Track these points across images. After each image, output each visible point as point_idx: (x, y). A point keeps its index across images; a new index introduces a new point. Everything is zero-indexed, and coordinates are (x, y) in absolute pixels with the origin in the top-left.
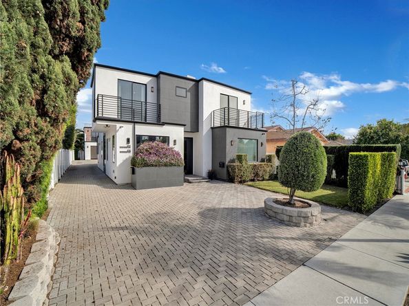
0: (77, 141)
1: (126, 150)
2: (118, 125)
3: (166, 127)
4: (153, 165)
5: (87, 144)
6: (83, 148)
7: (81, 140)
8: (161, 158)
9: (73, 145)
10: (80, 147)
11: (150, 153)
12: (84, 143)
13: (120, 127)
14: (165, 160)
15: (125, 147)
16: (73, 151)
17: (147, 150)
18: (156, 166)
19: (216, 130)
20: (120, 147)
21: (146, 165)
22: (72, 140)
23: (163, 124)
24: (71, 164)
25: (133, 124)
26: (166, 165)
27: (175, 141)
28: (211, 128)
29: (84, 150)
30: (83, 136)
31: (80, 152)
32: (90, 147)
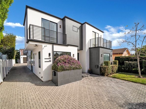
0: (16, 55)
1: (48, 60)
2: (44, 45)
3: (69, 47)
4: (67, 70)
5: (21, 56)
6: (19, 58)
7: (18, 54)
8: (71, 65)
9: (15, 57)
10: (18, 58)
11: (65, 62)
12: (20, 56)
13: (45, 46)
14: (73, 66)
15: (48, 59)
16: (15, 60)
17: (63, 61)
18: (69, 70)
19: (91, 49)
20: (45, 59)
21: (64, 70)
22: (13, 55)
23: (68, 45)
24: (13, 66)
25: (52, 45)
26: (74, 69)
27: (73, 55)
28: (89, 48)
29: (20, 59)
30: (19, 53)
31: (18, 60)
32: (23, 58)
